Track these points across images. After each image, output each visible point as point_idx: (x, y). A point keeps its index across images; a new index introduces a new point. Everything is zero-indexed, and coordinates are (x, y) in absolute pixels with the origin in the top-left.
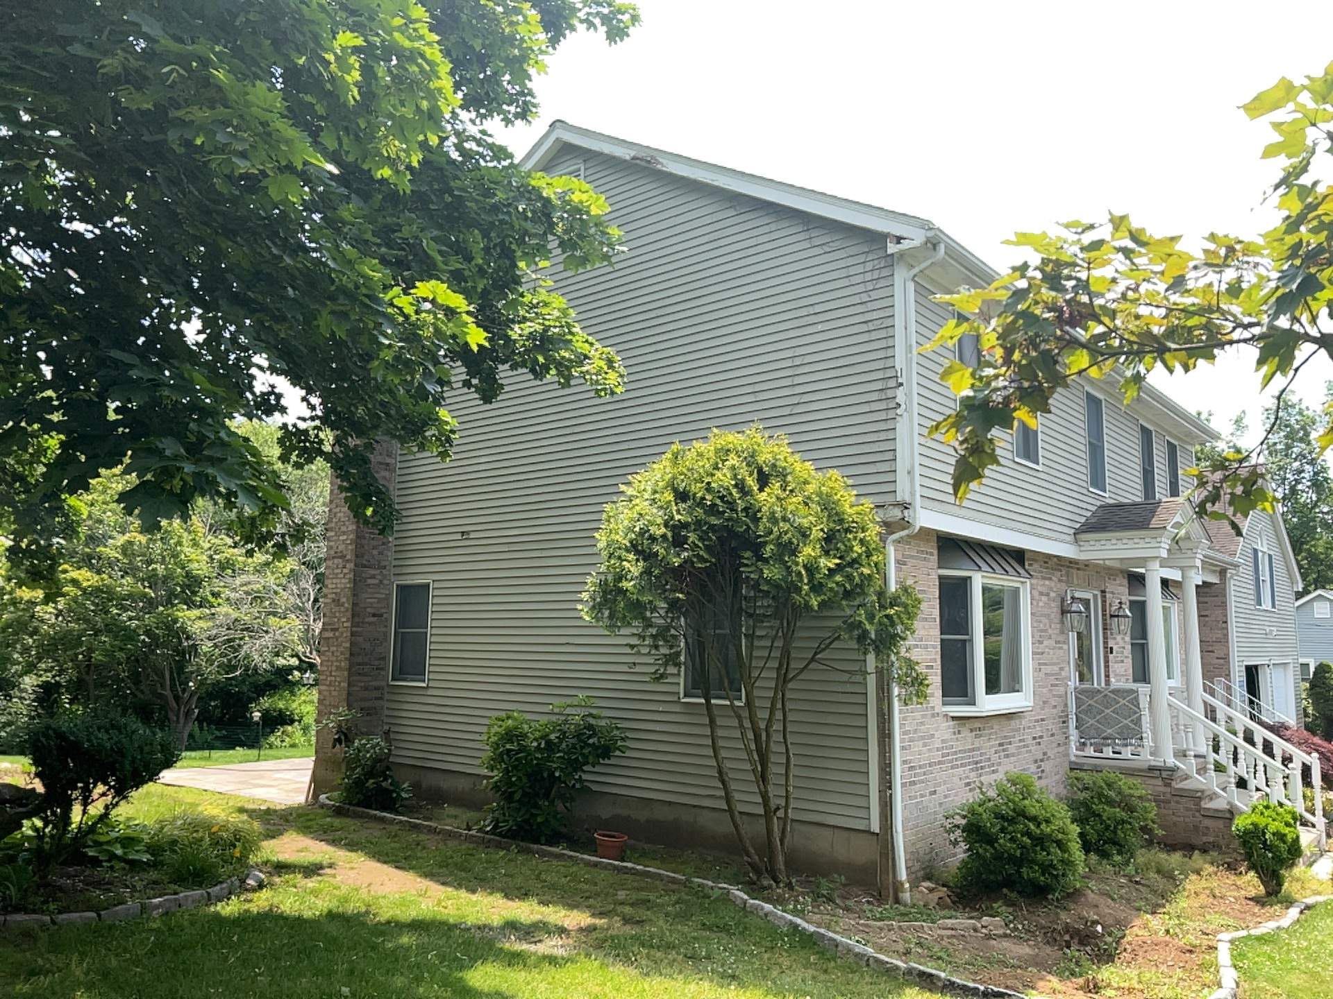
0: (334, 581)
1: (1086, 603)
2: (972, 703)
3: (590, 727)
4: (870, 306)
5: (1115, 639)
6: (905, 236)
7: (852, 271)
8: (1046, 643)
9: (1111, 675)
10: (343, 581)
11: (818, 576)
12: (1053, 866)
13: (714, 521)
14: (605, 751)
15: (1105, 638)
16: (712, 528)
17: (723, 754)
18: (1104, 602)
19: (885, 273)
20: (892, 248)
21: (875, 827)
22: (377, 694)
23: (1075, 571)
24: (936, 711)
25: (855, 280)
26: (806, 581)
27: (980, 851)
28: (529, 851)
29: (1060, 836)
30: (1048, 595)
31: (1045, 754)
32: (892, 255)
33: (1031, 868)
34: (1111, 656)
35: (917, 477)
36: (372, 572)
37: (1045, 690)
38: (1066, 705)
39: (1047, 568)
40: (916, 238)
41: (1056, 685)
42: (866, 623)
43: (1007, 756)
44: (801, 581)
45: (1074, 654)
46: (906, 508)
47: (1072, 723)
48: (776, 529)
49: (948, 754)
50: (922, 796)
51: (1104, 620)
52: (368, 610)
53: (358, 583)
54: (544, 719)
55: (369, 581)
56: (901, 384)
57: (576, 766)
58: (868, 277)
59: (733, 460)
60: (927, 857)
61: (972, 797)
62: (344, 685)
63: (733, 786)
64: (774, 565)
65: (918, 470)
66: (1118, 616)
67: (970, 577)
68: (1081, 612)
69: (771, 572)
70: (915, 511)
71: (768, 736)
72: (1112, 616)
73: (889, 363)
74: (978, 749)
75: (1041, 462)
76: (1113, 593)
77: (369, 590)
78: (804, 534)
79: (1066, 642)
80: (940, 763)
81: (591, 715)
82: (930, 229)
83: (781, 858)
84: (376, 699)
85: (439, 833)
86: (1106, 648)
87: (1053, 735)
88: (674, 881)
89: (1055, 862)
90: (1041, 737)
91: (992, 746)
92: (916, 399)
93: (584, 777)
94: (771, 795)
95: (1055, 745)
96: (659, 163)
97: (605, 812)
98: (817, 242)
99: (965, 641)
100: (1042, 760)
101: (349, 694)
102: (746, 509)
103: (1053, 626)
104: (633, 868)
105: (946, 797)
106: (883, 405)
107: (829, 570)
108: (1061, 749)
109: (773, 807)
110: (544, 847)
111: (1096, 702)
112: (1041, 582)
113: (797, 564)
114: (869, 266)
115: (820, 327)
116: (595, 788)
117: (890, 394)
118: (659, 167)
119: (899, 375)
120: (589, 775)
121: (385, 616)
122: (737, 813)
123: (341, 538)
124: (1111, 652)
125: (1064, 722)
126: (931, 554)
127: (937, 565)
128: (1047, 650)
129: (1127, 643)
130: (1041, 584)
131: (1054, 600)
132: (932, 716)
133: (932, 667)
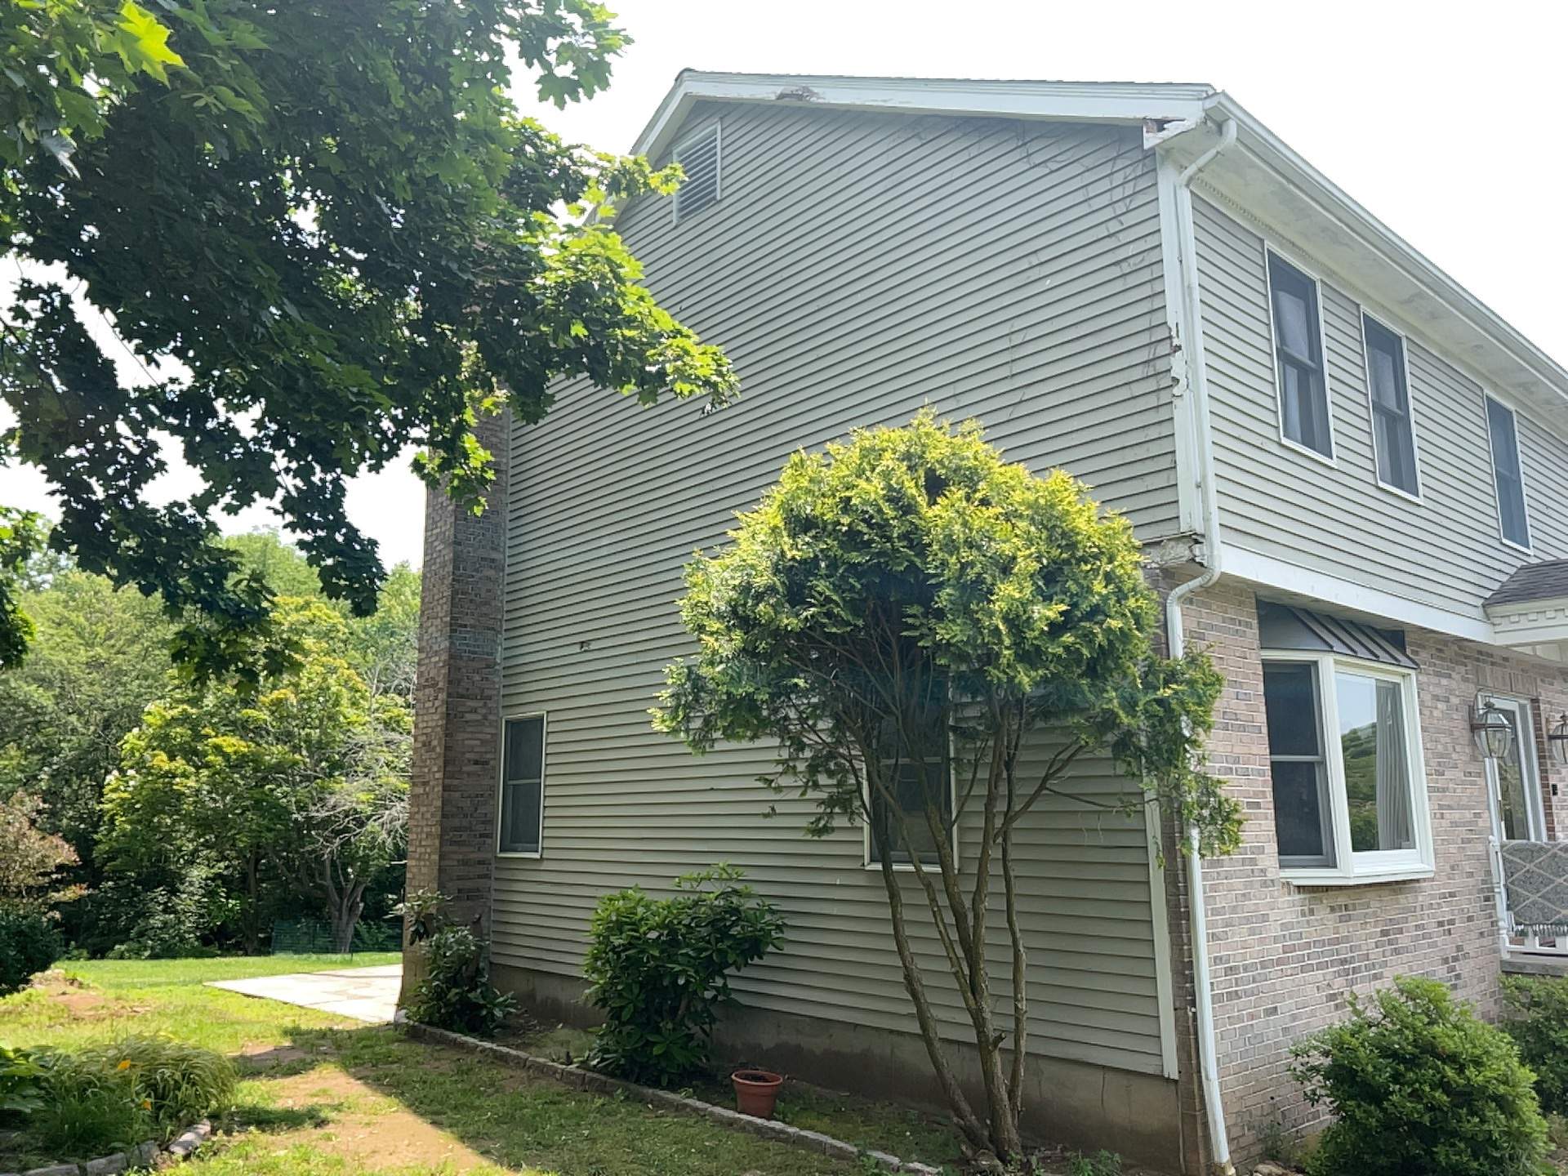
0: (426, 718)
1: (1509, 715)
2: (1333, 865)
3: (735, 911)
4: (1124, 238)
5: (1559, 772)
6: (1170, 116)
7: (1093, 191)
8: (1449, 774)
9: (1558, 828)
10: (436, 717)
11: (1029, 635)
12: (1490, 1141)
13: (856, 557)
14: (753, 947)
15: (1544, 772)
16: (852, 567)
17: (913, 947)
18: (1537, 716)
19: (1143, 183)
20: (1151, 140)
21: (1172, 1069)
22: (481, 870)
23: (1488, 668)
24: (1270, 876)
25: (1097, 203)
26: (1007, 642)
27: (1358, 1114)
28: (642, 1100)
29: (1502, 1089)
30: (1447, 701)
31: (1459, 948)
32: (1152, 149)
33: (1453, 1145)
34: (1554, 799)
35: (1213, 495)
36: (471, 703)
37: (1453, 848)
38: (1489, 873)
39: (1443, 659)
40: (1189, 114)
41: (1469, 841)
42: (1121, 713)
43: (1396, 952)
44: (1001, 642)
45: (1494, 794)
46: (1197, 542)
47: (1501, 901)
48: (953, 560)
49: (1293, 949)
50: (1252, 1017)
51: (1539, 743)
52: (468, 756)
53: (452, 717)
54: (664, 899)
55: (469, 717)
56: (1179, 348)
57: (713, 967)
58: (1118, 194)
59: (888, 461)
60: (1267, 1121)
61: (1341, 1020)
62: (435, 857)
63: (930, 997)
64: (953, 621)
65: (1213, 484)
66: (1561, 737)
67: (1316, 663)
68: (1504, 726)
69: (951, 632)
70: (1211, 546)
71: (976, 917)
72: (1551, 738)
73: (1157, 319)
74: (1347, 939)
75: (1421, 493)
76: (1549, 702)
77: (469, 729)
78: (1006, 568)
79: (1482, 774)
80: (1279, 962)
81: (735, 892)
82: (1208, 97)
83: (1009, 1121)
84: (480, 877)
85: (530, 1067)
86: (1545, 786)
87: (1470, 919)
88: (841, 1155)
89: (1496, 1135)
90: (1451, 922)
91: (1370, 936)
92: (1204, 373)
93: (731, 984)
94: (987, 1015)
95: (1474, 935)
96: (813, 94)
97: (767, 1038)
98: (1037, 159)
99: (1311, 764)
100: (1455, 959)
101: (441, 870)
102: (904, 536)
103: (1458, 748)
104: (782, 1132)
105: (1294, 1018)
106: (1151, 385)
107: (1052, 624)
108: (1486, 941)
109: (992, 1035)
110: (661, 1093)
111: (1539, 866)
112: (1435, 680)
113: (991, 614)
114: (1118, 178)
115: (1048, 283)
116: (744, 1000)
117: (1161, 365)
118: (814, 99)
119: (1174, 333)
120: (739, 982)
121: (492, 762)
122: (937, 1045)
123: (433, 660)
124: (1555, 793)
125: (1487, 899)
126: (1247, 625)
127: (1258, 642)
128: (1451, 785)
130: (1434, 683)
131: (1457, 709)
132: (1262, 885)
133: (1259, 806)
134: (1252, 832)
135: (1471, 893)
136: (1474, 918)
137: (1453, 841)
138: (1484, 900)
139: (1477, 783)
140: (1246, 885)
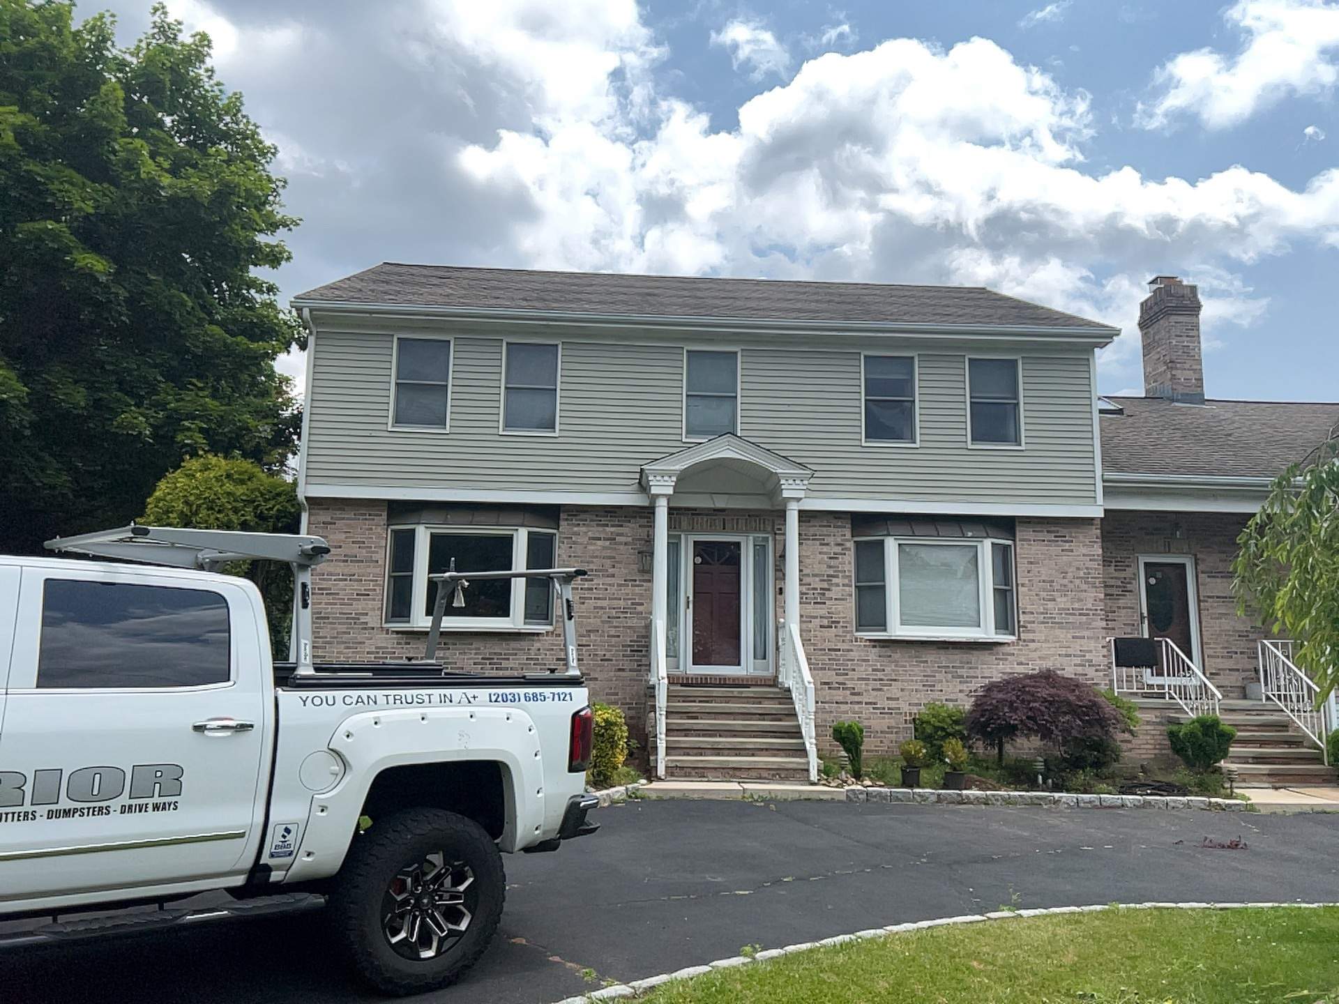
9: (780, 615)
15: (776, 579)
18: (777, 544)
30: (612, 540)
34: (779, 597)
38: (643, 637)
41: (621, 618)
51: (775, 562)
67: (415, 529)
70: (300, 487)
75: (558, 429)
86: (776, 589)
103: (619, 566)
108: (625, 674)
112: (598, 529)
124: (780, 593)
125: (635, 651)
126: (377, 515)
127: (385, 522)
128: (601, 586)
129: (838, 585)
130: (595, 531)
131: (626, 544)
132: (362, 629)
133: (368, 595)
134: (359, 606)
135: (612, 646)
136: (611, 660)
137: (595, 617)
138: (631, 651)
139: (642, 586)
140: (347, 628)
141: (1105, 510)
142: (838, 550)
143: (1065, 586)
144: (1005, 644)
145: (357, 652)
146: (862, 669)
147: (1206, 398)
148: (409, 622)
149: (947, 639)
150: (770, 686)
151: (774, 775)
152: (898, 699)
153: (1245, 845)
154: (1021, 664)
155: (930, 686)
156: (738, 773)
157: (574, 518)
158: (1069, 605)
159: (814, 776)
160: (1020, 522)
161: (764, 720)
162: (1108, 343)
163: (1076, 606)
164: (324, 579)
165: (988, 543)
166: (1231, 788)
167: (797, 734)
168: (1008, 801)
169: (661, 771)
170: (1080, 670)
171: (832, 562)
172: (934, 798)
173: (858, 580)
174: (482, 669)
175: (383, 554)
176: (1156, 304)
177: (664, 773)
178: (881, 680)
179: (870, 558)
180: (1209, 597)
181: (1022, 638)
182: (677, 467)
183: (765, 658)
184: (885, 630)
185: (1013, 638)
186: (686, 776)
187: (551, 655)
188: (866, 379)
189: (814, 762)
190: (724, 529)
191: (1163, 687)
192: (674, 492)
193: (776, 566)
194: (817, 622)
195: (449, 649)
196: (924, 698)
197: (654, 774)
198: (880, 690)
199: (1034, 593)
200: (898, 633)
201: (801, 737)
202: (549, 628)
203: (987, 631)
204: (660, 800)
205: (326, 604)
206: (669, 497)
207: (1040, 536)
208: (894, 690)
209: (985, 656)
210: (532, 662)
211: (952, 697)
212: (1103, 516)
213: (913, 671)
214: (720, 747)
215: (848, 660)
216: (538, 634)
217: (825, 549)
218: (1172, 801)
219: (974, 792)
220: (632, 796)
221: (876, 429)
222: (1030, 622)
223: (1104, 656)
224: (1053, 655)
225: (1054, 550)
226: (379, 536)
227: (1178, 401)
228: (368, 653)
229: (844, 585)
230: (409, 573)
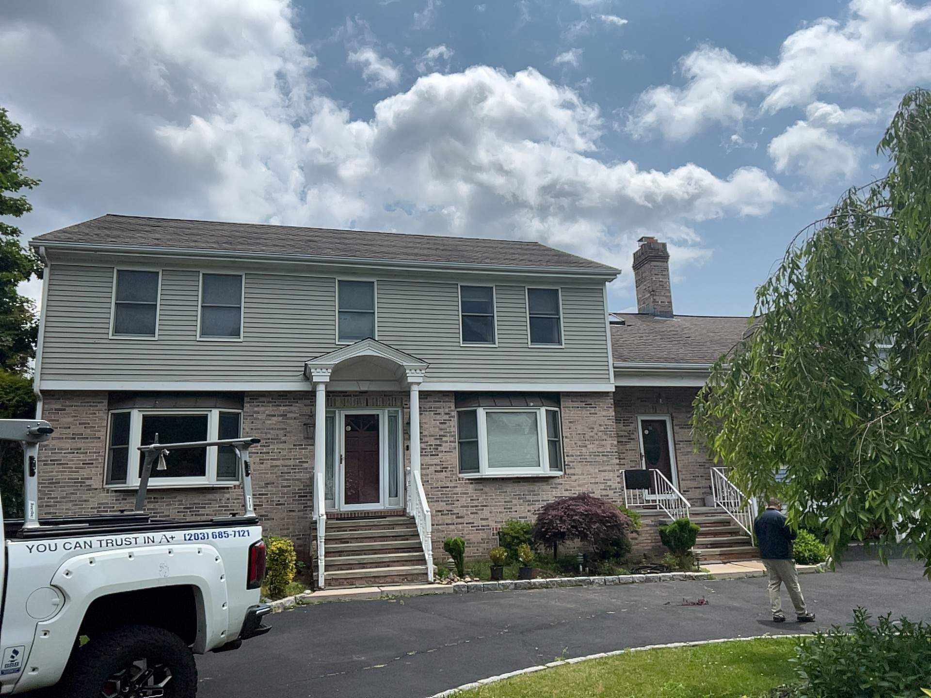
8: (274, 446)
15: (404, 439)
18: (404, 415)
30: (283, 416)
35: (40, 364)
37: (270, 476)
41: (291, 473)
51: (404, 427)
65: (41, 361)
67: (130, 412)
70: (36, 382)
75: (243, 336)
86: (404, 446)
87: (280, 504)
92: (44, 324)
103: (289, 435)
108: (295, 514)
124: (408, 450)
125: (302, 497)
126: (99, 403)
127: (106, 408)
128: (276, 451)
129: (447, 442)
130: (270, 410)
131: (295, 418)
132: (87, 490)
133: (92, 464)
134: (84, 473)
135: (284, 494)
136: (284, 504)
137: (271, 473)
138: (299, 497)
139: (307, 449)
140: (74, 490)
141: (616, 387)
142: (447, 417)
143: (592, 437)
144: (556, 477)
145: (84, 508)
146: (464, 499)
147: (674, 314)
148: (125, 483)
149: (519, 476)
150: (400, 516)
151: (403, 580)
152: (487, 519)
153: (707, 601)
154: (567, 490)
155: (509, 508)
156: (377, 580)
157: (255, 401)
158: (595, 450)
159: (431, 578)
160: (563, 395)
161: (396, 540)
162: (613, 279)
163: (600, 450)
164: (55, 453)
165: (543, 410)
166: (698, 565)
167: (420, 549)
168: (561, 585)
169: (321, 583)
170: (604, 493)
171: (443, 426)
172: (512, 586)
173: (460, 438)
174: (184, 516)
175: (105, 432)
176: (642, 254)
177: (323, 584)
178: (477, 506)
179: (468, 423)
180: (681, 441)
181: (567, 473)
182: (332, 363)
183: (397, 496)
184: (479, 472)
185: (561, 473)
186: (340, 585)
187: (238, 503)
188: (462, 301)
189: (431, 567)
190: (367, 405)
191: (655, 501)
192: (330, 380)
193: (404, 430)
194: (433, 468)
195: (157, 502)
196: (505, 517)
197: (316, 586)
198: (476, 513)
199: (573, 442)
200: (487, 473)
201: (422, 551)
202: (237, 483)
203: (544, 469)
204: (321, 604)
205: (57, 472)
206: (326, 384)
207: (576, 404)
208: (485, 513)
209: (545, 487)
210: (224, 509)
211: (523, 515)
212: (614, 390)
213: (496, 499)
214: (365, 562)
215: (454, 494)
216: (228, 488)
217: (438, 417)
218: (663, 576)
219: (539, 580)
220: (299, 603)
221: (470, 335)
222: (572, 462)
223: (618, 483)
224: (587, 484)
225: (585, 413)
226: (101, 419)
227: (657, 316)
228: (92, 508)
229: (450, 442)
230: (126, 446)
